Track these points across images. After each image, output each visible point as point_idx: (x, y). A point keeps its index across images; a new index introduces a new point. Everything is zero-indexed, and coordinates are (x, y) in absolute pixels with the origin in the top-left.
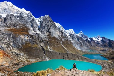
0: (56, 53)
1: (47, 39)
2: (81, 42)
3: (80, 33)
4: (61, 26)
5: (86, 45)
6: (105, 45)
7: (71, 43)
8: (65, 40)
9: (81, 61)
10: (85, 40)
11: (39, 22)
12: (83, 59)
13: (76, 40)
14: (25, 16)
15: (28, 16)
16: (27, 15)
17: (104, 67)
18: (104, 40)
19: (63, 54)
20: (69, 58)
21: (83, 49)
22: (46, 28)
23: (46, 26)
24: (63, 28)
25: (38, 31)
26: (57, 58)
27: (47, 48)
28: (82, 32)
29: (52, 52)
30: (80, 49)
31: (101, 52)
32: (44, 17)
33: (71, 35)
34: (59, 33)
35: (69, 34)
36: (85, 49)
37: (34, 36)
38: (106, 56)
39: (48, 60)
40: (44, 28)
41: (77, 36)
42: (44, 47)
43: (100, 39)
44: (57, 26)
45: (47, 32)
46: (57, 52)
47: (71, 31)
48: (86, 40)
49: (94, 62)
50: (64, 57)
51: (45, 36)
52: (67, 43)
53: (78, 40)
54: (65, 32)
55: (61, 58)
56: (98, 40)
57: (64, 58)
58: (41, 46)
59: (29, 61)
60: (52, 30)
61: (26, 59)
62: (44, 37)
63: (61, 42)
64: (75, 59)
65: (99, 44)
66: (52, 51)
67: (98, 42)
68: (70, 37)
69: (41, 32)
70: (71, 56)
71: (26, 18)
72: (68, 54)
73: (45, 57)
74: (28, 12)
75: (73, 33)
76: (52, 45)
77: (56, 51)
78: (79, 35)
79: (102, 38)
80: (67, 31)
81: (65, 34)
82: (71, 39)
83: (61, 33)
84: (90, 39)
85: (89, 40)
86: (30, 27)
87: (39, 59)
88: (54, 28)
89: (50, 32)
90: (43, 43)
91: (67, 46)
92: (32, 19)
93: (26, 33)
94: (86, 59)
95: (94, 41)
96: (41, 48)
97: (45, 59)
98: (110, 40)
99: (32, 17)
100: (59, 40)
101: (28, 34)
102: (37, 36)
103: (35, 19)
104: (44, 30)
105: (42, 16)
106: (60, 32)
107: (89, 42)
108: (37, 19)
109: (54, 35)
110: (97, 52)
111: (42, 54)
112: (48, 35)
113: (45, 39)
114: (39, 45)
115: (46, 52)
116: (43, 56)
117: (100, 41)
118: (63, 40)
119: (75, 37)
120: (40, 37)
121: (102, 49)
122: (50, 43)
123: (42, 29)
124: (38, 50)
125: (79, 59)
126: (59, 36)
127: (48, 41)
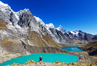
0: (36, 47)
1: (27, 33)
2: (60, 35)
3: (59, 27)
4: (41, 20)
5: (65, 38)
6: (81, 38)
7: (51, 37)
8: (45, 34)
9: (61, 53)
10: (64, 33)
11: (18, 16)
12: (62, 51)
13: (56, 33)
14: (2, 9)
15: (6, 10)
16: (4, 9)
17: (80, 58)
18: (81, 33)
19: (44, 48)
20: (49, 52)
21: (62, 42)
22: (26, 22)
23: (26, 20)
24: (43, 22)
25: (18, 25)
26: (38, 52)
27: (27, 43)
28: (61, 26)
30: (59, 43)
31: (78, 44)
32: (23, 11)
33: (50, 29)
34: (39, 28)
35: (49, 28)
36: (64, 42)
37: (13, 30)
38: (82, 48)
39: (28, 55)
40: (23, 22)
41: (56, 30)
42: (24, 42)
43: (77, 33)
44: (37, 20)
45: (26, 27)
46: (38, 46)
47: (51, 25)
48: (65, 33)
49: (72, 54)
50: (44, 50)
51: (25, 30)
52: (47, 37)
53: (58, 34)
54: (45, 26)
55: (41, 52)
56: (75, 34)
57: (44, 52)
58: (21, 41)
59: (9, 57)
60: (32, 24)
61: (5, 54)
63: (41, 36)
64: (55, 52)
65: (76, 37)
66: (32, 45)
67: (75, 35)
68: (50, 31)
69: (21, 26)
70: (51, 49)
71: (4, 11)
72: (48, 48)
73: (25, 52)
74: (6, 5)
75: (53, 27)
77: (37, 45)
78: (58, 29)
79: (79, 31)
80: (47, 25)
81: (45, 28)
82: (51, 33)
83: (41, 27)
84: (68, 32)
85: (68, 33)
86: (9, 21)
87: (19, 54)
88: (34, 22)
89: (30, 27)
90: (23, 37)
91: (47, 40)
92: (10, 13)
93: (4, 28)
94: (64, 51)
95: (72, 34)
96: (21, 43)
97: (25, 54)
98: (85, 33)
99: (10, 10)
103: (14, 12)
104: (24, 24)
105: (21, 10)
106: (40, 26)
107: (68, 35)
108: (16, 13)
109: (34, 29)
110: (74, 44)
111: (22, 49)
112: (29, 30)
113: (25, 33)
114: (19, 40)
115: (26, 47)
116: (23, 51)
117: (77, 35)
118: (43, 34)
119: (55, 31)
120: (19, 32)
121: (79, 41)
122: (30, 38)
123: (21, 24)
124: (18, 45)
125: (58, 51)
126: (40, 30)
127: (28, 35)
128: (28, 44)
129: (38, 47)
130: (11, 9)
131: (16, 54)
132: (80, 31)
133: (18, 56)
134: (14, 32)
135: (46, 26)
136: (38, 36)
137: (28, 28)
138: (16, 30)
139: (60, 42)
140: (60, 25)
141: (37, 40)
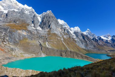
0: (53, 50)
1: (47, 35)
2: (87, 40)
3: (87, 31)
5: (92, 44)
7: (74, 40)
8: (67, 37)
10: (92, 38)
11: (41, 18)
13: (81, 38)
14: (26, 12)
15: (30, 12)
16: (28, 12)
19: (61, 51)
20: (67, 56)
21: (88, 47)
22: (47, 24)
23: (47, 22)
25: (39, 27)
27: (45, 45)
28: (89, 30)
31: (109, 51)
32: (46, 13)
33: (75, 33)
36: (90, 48)
37: (33, 31)
40: (45, 24)
42: (42, 43)
43: (110, 38)
45: (47, 29)
47: (77, 29)
48: (93, 38)
50: (61, 54)
51: (45, 32)
53: (84, 38)
54: (69, 30)
56: (107, 39)
59: (23, 56)
60: (53, 26)
61: (21, 54)
62: (43, 33)
63: (62, 39)
65: (108, 43)
66: (50, 47)
67: (107, 41)
69: (42, 28)
71: (28, 14)
72: (66, 52)
74: (31, 8)
75: (79, 31)
76: (51, 42)
78: (85, 33)
79: (112, 37)
82: (75, 37)
84: (98, 37)
85: (97, 39)
87: (34, 55)
88: (55, 24)
89: (50, 29)
90: (42, 39)
91: (68, 44)
92: (33, 15)
93: (24, 28)
95: (102, 40)
96: (38, 44)
99: (34, 13)
101: (26, 30)
102: (36, 32)
103: (38, 15)
104: (45, 26)
105: (44, 13)
106: (62, 28)
107: (96, 41)
111: (38, 50)
112: (49, 31)
113: (44, 35)
114: (37, 41)
115: (42, 49)
116: (39, 52)
117: (109, 40)
118: (65, 37)
119: (80, 35)
120: (39, 33)
122: (49, 39)
123: (43, 25)
125: (78, 57)
126: (61, 32)
127: (47, 37)
128: (46, 46)
129: (55, 50)
130: (35, 11)
131: (31, 54)
132: (114, 36)
133: (33, 57)
134: (33, 33)
136: (59, 38)
137: (48, 29)
138: (35, 32)
139: (85, 47)
141: (56, 42)
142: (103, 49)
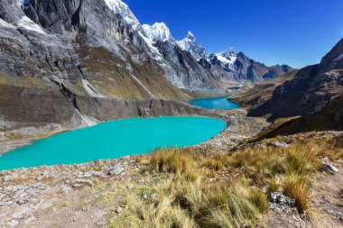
0: (114, 102)
1: (76, 56)
2: (188, 66)
3: (186, 39)
4: (126, 6)
5: (198, 75)
6: (240, 74)
7: (160, 69)
8: (140, 59)
9: (185, 115)
10: (198, 60)
12: (188, 110)
13: (175, 59)
17: (229, 124)
18: (241, 60)
19: (138, 103)
20: (153, 113)
21: (191, 85)
22: (63, 7)
24: (132, 15)
25: (26, 18)
26: (120, 115)
27: (82, 89)
28: (192, 34)
29: (102, 99)
30: (183, 87)
31: (230, 91)
33: (158, 44)
34: (118, 36)
35: (154, 40)
36: (196, 84)
37: (11, 40)
38: (237, 99)
39: (90, 125)
41: (177, 49)
42: (68, 85)
43: (233, 59)
44: (108, 4)
45: (68, 29)
46: (119, 99)
47: (159, 30)
48: (201, 60)
49: (214, 115)
50: (139, 111)
51: (65, 42)
52: (148, 69)
53: (181, 61)
54: (139, 32)
55: (131, 115)
56: (228, 61)
57: (140, 115)
58: (58, 83)
60: (90, 20)
62: (60, 48)
63: (129, 68)
64: (170, 114)
65: (229, 70)
66: (100, 96)
67: (227, 65)
68: (157, 51)
69: (43, 24)
70: (160, 106)
72: (151, 103)
73: (78, 117)
75: (167, 39)
76: (97, 78)
77: (115, 97)
78: (183, 44)
79: (238, 55)
80: (146, 27)
81: (140, 39)
82: (159, 58)
83: (125, 33)
85: (208, 60)
87: (55, 125)
88: (96, 10)
89: (83, 30)
90: (61, 71)
91: (148, 80)
94: (195, 109)
95: (219, 63)
96: (57, 89)
97: (80, 123)
98: (252, 61)
100: (121, 62)
102: (28, 43)
106: (121, 30)
107: (208, 66)
109: (99, 40)
110: (221, 92)
111: (65, 108)
112: (79, 41)
113: (67, 55)
114: (46, 78)
115: (78, 103)
116: (71, 115)
118: (135, 58)
119: (173, 52)
120: (41, 48)
121: (234, 83)
122: (89, 71)
124: (45, 96)
125: (179, 111)
126: (121, 44)
128: (86, 92)
129: (120, 102)
131: (45, 125)
132: (240, 55)
133: (56, 131)
134: (16, 46)
135: (143, 32)
136: (118, 66)
139: (185, 85)
140: (190, 33)
142: (219, 86)
